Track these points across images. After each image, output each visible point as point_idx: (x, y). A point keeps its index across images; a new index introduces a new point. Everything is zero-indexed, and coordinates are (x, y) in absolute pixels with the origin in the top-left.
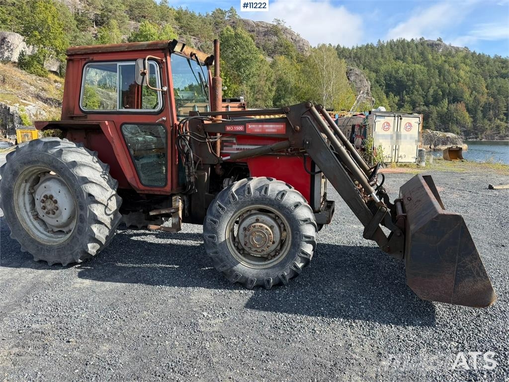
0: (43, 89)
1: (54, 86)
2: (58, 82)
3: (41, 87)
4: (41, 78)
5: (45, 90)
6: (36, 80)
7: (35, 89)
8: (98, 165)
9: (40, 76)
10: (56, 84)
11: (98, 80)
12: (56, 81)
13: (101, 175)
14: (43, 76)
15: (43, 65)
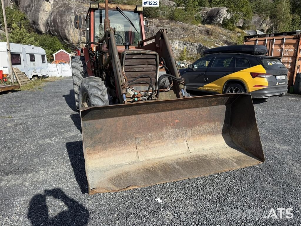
0: (230, 38)
1: (237, 35)
2: (239, 33)
3: (229, 37)
4: (231, 31)
5: (231, 38)
6: (228, 32)
7: (226, 38)
8: (82, 68)
9: (230, 30)
10: (238, 34)
11: (267, 29)
12: (238, 32)
13: (80, 73)
14: (232, 30)
15: (234, 23)
